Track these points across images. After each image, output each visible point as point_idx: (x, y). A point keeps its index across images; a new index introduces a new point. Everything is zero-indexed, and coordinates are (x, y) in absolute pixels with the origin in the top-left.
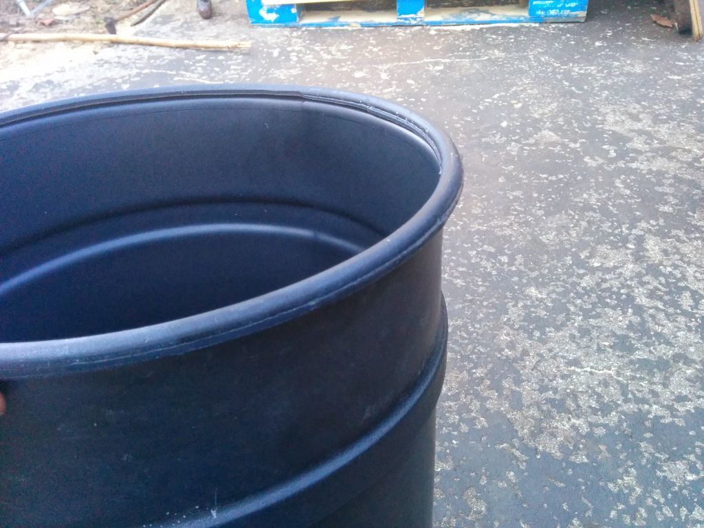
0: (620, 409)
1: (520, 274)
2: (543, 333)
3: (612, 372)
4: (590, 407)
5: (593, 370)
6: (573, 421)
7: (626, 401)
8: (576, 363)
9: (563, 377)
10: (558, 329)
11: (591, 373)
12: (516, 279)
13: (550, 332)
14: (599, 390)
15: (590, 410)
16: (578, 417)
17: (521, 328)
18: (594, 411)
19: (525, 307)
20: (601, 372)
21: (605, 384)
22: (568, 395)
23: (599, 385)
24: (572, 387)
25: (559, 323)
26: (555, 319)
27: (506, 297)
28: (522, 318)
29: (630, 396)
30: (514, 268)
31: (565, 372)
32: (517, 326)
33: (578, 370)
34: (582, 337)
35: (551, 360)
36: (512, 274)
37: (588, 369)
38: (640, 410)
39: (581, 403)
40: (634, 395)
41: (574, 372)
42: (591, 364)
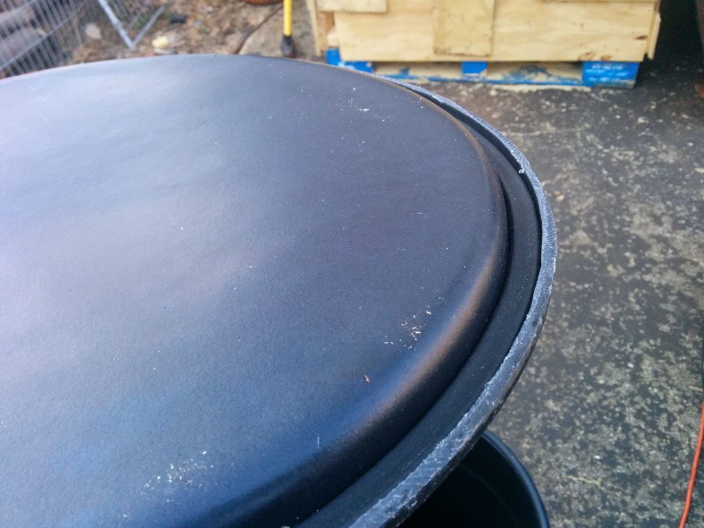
0: (598, 514)
1: (542, 386)
2: (554, 444)
3: (598, 483)
4: (578, 511)
5: (586, 480)
6: (566, 521)
7: (604, 508)
8: (573, 472)
9: (564, 484)
10: (565, 441)
11: (584, 482)
12: (539, 391)
13: (559, 443)
14: (586, 497)
15: (577, 513)
16: (569, 518)
17: (539, 437)
18: (581, 514)
19: (544, 418)
20: (590, 482)
21: (592, 492)
22: (565, 499)
23: (587, 493)
24: (568, 493)
25: (566, 436)
26: (564, 433)
27: (530, 408)
28: (540, 429)
29: (607, 504)
30: (538, 381)
31: (566, 480)
32: (535, 436)
33: (575, 479)
34: (582, 449)
35: (557, 469)
36: (537, 386)
37: (582, 479)
38: (612, 516)
39: (573, 507)
40: (610, 503)
41: (571, 480)
42: (585, 474)
